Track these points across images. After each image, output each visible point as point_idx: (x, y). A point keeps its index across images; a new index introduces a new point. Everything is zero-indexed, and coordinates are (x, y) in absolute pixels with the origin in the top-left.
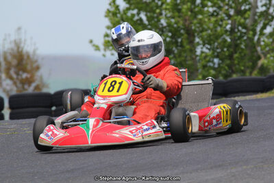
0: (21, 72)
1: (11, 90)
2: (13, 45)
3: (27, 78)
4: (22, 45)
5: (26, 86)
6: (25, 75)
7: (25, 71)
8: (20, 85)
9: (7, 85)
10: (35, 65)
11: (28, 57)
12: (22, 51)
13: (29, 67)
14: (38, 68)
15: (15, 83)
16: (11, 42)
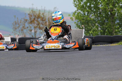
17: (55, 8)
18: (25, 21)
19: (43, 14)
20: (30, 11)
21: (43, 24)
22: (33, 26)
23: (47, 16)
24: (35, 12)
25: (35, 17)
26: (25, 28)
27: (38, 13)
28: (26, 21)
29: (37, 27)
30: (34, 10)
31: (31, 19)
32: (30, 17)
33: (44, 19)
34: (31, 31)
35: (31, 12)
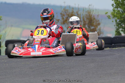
2: (87, 13)
3: (93, 29)
4: (91, 13)
6: (92, 28)
7: (92, 26)
10: (98, 22)
11: (94, 19)
12: (91, 16)
13: (94, 24)
14: (99, 24)
16: (86, 12)
17: (90, 5)
19: (77, 12)
20: (62, 9)
22: (66, 26)
23: (82, 14)
24: (67, 10)
25: (69, 16)
27: (71, 11)
28: (58, 21)
30: (66, 9)
31: (63, 19)
32: (62, 17)
35: (64, 11)
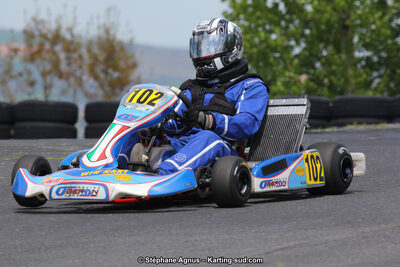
0: (110, 71)
1: (96, 95)
2: (102, 32)
3: (119, 79)
4: (112, 32)
5: (117, 91)
6: (116, 75)
7: (116, 68)
8: (108, 89)
9: (91, 87)
10: (130, 62)
11: (122, 47)
12: (113, 41)
13: (122, 64)
14: (134, 66)
15: (102, 86)
16: (99, 27)
17: (108, 10)
18: (12, 54)
19: (70, 30)
20: (29, 19)
21: (69, 64)
22: (38, 67)
24: (43, 22)
25: (46, 39)
26: (12, 77)
27: (53, 26)
28: (16, 54)
29: (50, 72)
31: (30, 45)
33: (72, 47)
34: (32, 84)
35: (33, 24)
